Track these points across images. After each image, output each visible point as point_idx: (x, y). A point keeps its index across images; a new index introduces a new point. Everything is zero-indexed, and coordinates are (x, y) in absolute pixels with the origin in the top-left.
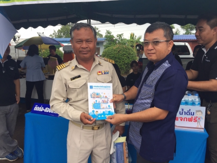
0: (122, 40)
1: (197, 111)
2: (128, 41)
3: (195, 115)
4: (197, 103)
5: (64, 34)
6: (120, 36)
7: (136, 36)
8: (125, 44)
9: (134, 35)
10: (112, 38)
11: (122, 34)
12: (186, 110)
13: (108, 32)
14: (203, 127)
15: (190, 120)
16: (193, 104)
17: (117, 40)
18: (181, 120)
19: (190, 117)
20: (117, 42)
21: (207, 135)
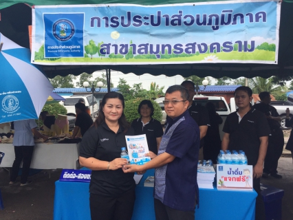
0: (140, 91)
1: (245, 170)
2: (148, 92)
3: (243, 175)
4: (244, 162)
5: (60, 83)
6: (138, 86)
7: (158, 86)
8: (144, 96)
9: (155, 84)
10: (128, 89)
11: (140, 84)
12: (234, 170)
13: (122, 81)
14: (252, 186)
15: (239, 180)
16: (240, 162)
17: (133, 91)
18: (230, 180)
19: (238, 176)
20: (134, 93)
21: (256, 194)
